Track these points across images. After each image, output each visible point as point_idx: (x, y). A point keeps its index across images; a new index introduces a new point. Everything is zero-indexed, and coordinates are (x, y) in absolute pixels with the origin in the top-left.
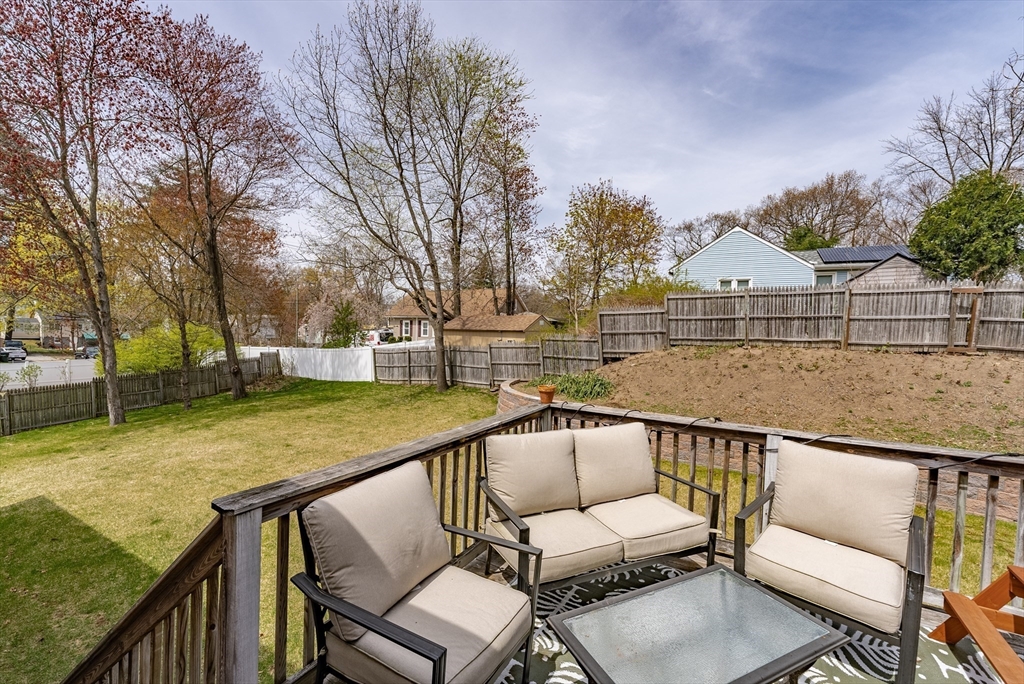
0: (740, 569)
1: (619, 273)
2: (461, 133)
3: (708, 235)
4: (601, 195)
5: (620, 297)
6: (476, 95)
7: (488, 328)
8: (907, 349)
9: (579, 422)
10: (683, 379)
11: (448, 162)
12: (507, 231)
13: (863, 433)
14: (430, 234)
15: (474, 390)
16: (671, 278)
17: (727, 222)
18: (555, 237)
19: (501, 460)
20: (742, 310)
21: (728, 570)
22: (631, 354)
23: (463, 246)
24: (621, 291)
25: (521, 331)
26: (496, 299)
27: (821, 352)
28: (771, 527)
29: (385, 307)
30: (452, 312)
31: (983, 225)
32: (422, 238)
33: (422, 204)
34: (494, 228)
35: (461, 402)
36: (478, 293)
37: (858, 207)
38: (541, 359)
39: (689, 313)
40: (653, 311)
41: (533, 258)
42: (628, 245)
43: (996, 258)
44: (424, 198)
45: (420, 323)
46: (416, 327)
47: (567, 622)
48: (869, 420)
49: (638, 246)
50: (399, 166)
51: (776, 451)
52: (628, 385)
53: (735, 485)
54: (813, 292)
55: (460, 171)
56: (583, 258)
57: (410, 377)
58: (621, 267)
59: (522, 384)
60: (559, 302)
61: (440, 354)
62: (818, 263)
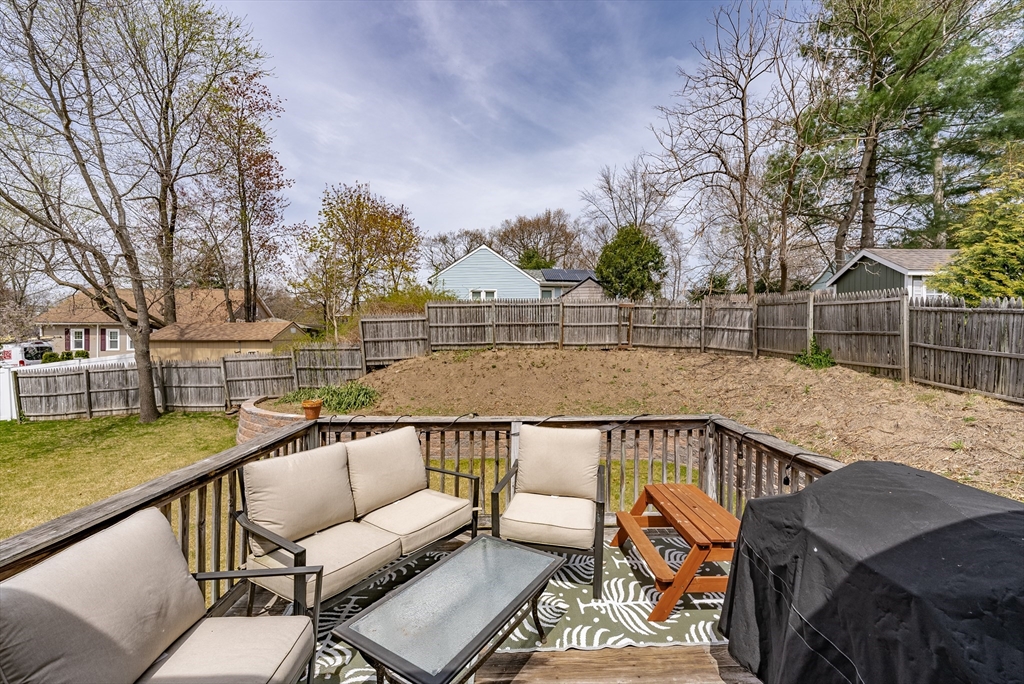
0: (496, 534)
1: (379, 280)
2: (171, 92)
3: (460, 249)
4: (358, 198)
5: (382, 304)
6: (192, 50)
7: (220, 338)
8: (597, 347)
9: (350, 434)
10: (444, 382)
11: (151, 127)
12: (244, 222)
13: (575, 412)
14: (122, 214)
15: (202, 415)
16: (430, 287)
17: (475, 239)
18: (307, 236)
19: (265, 487)
20: (490, 318)
21: (488, 537)
22: (395, 360)
23: (177, 235)
24: (383, 298)
25: (268, 341)
26: (229, 303)
27: (546, 352)
28: (517, 495)
29: (31, 309)
30: (162, 319)
31: (633, 261)
32: (109, 219)
33: (106, 172)
34: (224, 217)
35: (182, 432)
36: (202, 294)
37: (566, 239)
38: (294, 371)
39: (447, 320)
40: (415, 318)
41: (279, 257)
42: (388, 252)
43: (639, 285)
44: (111, 166)
45: (103, 332)
46: (95, 338)
47: (352, 627)
48: (577, 402)
49: (398, 253)
50: (63, 113)
51: (518, 434)
52: (393, 391)
53: (490, 470)
54: (539, 304)
55: (170, 141)
56: (340, 261)
57: (90, 406)
58: (381, 273)
59: (270, 402)
60: (313, 306)
61: (145, 373)
62: (542, 280)
